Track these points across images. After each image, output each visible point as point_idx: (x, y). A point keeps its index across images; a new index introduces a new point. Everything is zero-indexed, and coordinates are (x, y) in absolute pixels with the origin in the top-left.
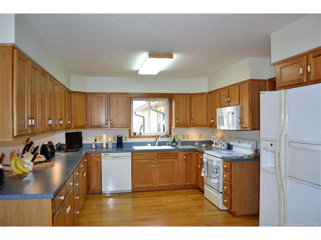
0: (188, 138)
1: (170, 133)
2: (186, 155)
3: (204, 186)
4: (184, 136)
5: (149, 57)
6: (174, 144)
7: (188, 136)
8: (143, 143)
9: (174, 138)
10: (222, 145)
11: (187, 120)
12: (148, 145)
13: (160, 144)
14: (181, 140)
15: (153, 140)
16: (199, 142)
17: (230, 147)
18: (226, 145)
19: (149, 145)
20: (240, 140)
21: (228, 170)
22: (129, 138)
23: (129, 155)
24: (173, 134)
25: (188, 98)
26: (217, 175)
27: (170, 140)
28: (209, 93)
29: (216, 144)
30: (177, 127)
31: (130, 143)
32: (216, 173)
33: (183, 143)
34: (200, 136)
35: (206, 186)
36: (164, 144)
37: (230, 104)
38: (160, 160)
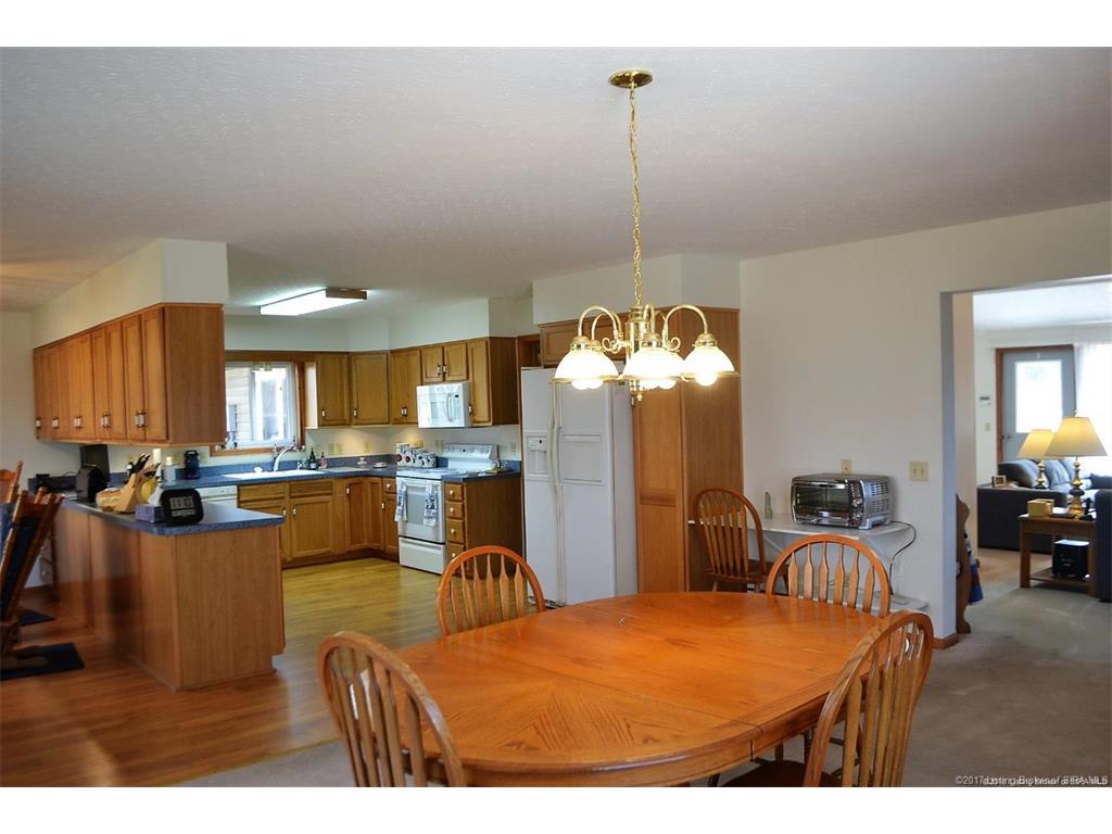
0: (340, 450)
1: (303, 442)
2: (350, 486)
3: (397, 545)
4: (331, 447)
5: (327, 296)
6: (313, 466)
7: (340, 447)
8: (244, 465)
9: (312, 453)
10: (425, 460)
11: (342, 409)
12: (256, 469)
13: (284, 466)
14: (327, 456)
15: (267, 458)
16: (366, 458)
17: (440, 463)
18: (432, 460)
19: (258, 470)
20: (463, 447)
21: (456, 498)
22: (211, 455)
23: (231, 492)
24: (309, 442)
25: (345, 361)
26: (433, 511)
27: (305, 457)
28: (392, 351)
29: (408, 459)
30: (323, 425)
31: (212, 468)
32: (433, 507)
33: (332, 463)
34: (367, 445)
35: (404, 542)
36: (292, 465)
37: (448, 378)
38: (298, 500)
